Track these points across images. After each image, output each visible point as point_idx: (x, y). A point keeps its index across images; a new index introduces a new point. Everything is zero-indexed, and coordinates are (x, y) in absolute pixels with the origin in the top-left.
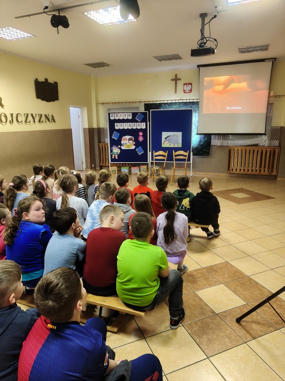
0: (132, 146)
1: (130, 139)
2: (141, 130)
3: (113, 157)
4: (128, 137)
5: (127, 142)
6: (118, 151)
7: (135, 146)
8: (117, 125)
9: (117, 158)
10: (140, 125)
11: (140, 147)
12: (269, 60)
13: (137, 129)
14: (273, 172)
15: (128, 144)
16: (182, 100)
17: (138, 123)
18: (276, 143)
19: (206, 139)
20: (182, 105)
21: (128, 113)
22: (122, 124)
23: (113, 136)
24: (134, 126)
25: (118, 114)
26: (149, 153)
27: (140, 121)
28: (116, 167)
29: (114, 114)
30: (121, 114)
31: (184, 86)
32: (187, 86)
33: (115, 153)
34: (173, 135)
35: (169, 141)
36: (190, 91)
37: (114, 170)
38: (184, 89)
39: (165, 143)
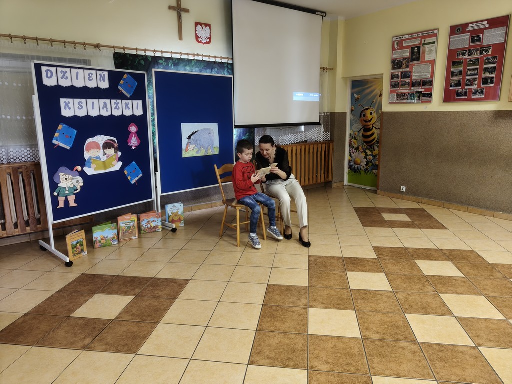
0: (115, 162)
1: (107, 146)
2: (133, 119)
3: (62, 205)
4: (101, 139)
5: (100, 153)
6: (78, 182)
7: (121, 164)
8: (67, 105)
9: (72, 204)
10: (130, 106)
11: (134, 162)
12: (320, 14)
13: (123, 116)
14: (328, 177)
15: (102, 160)
16: (201, 56)
17: (124, 102)
18: (328, 136)
19: (249, 135)
20: (202, 66)
21: (98, 72)
22: (82, 103)
23: (57, 137)
24: (115, 109)
25: (68, 70)
26: (156, 174)
27: (129, 96)
28: (83, 231)
29: (54, 69)
30: (78, 73)
31: (196, 28)
32: (203, 28)
33: (67, 189)
34: (203, 130)
35: (196, 142)
36: (208, 41)
37: (78, 243)
38: (196, 34)
39: (189, 148)
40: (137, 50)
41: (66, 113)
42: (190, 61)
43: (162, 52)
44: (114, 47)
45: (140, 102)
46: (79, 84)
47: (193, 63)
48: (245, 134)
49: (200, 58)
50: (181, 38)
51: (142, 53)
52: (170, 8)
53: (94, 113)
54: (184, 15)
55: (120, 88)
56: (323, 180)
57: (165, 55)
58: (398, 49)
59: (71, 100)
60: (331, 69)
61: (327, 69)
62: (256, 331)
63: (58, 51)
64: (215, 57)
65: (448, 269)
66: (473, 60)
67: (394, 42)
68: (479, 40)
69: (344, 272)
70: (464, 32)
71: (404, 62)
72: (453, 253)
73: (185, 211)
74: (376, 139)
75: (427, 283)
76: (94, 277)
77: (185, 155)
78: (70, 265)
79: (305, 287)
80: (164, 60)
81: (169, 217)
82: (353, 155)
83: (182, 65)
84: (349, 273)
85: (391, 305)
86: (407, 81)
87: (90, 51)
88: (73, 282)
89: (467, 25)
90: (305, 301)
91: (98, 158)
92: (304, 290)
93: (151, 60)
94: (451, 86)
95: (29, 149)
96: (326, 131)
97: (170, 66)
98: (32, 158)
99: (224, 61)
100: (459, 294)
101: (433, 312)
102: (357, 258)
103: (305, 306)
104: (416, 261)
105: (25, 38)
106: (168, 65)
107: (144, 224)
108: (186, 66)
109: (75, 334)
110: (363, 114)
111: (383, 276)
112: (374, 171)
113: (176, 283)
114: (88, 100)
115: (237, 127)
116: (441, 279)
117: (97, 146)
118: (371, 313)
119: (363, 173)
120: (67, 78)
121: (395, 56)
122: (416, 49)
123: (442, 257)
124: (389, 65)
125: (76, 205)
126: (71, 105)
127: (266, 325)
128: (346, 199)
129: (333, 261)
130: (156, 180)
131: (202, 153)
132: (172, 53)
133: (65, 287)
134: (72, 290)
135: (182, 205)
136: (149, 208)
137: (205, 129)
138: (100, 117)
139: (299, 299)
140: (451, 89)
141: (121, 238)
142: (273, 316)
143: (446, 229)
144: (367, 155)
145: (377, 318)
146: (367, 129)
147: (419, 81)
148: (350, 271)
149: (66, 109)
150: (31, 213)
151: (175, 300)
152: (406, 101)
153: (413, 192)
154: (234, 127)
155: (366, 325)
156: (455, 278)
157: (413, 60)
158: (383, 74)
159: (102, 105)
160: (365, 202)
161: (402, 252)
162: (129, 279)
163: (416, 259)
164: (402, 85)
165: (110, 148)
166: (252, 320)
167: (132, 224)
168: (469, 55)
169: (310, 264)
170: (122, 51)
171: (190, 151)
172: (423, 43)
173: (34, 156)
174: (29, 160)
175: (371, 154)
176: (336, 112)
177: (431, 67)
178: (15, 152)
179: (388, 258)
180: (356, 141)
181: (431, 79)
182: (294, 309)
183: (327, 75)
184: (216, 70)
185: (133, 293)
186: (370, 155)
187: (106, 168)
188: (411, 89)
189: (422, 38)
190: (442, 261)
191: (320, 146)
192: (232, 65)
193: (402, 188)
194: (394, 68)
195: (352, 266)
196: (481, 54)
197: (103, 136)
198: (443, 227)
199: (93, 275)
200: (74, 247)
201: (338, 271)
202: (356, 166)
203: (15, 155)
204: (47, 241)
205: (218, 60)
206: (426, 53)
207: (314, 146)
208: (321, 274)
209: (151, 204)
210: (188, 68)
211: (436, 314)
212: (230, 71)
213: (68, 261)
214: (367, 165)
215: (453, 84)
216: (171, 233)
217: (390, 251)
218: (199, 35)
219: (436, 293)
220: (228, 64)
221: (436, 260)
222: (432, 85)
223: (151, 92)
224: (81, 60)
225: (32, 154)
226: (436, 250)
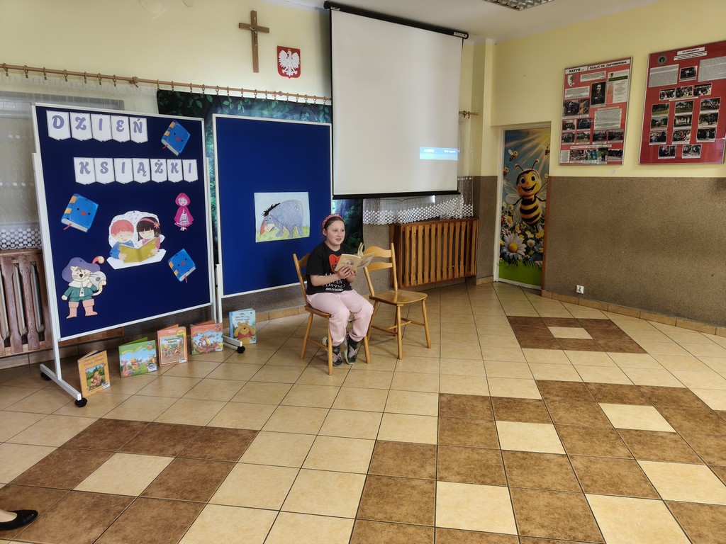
0: (155, 250)
1: (143, 226)
2: (183, 187)
3: (73, 313)
4: (135, 217)
5: (133, 236)
6: (98, 280)
7: (163, 252)
8: (84, 167)
9: (90, 312)
10: (179, 168)
11: (183, 250)
12: (459, 34)
13: (168, 183)
14: (470, 270)
15: (136, 247)
16: (284, 94)
17: (170, 161)
18: (470, 210)
19: (354, 210)
20: (287, 110)
21: (131, 118)
22: (107, 164)
23: (68, 214)
24: (156, 172)
25: (87, 116)
26: (215, 267)
27: (177, 154)
28: (105, 352)
29: (64, 115)
30: (101, 120)
31: (278, 55)
32: (288, 55)
33: (82, 290)
34: (287, 202)
35: (276, 220)
36: (296, 72)
37: (95, 371)
38: (279, 63)
39: (265, 228)
40: (191, 86)
41: (82, 178)
42: (268, 102)
43: (228, 89)
44: (157, 83)
45: (194, 162)
46: (103, 136)
47: (273, 105)
48: (348, 208)
49: (284, 98)
50: (256, 69)
51: (199, 91)
52: (241, 26)
53: (124, 179)
54: (261, 36)
55: (164, 141)
56: (462, 274)
57: (232, 94)
58: (573, 86)
59: (90, 160)
60: (474, 114)
61: (469, 113)
62: (355, 519)
63: (75, 87)
64: (306, 96)
65: (649, 419)
66: (682, 102)
67: (566, 76)
68: (693, 74)
69: (491, 421)
70: (671, 62)
71: (582, 105)
72: (657, 392)
73: (258, 319)
74: (540, 216)
75: (618, 442)
76: (117, 423)
77: (260, 238)
78: (82, 403)
79: (431, 445)
80: (230, 100)
81: (234, 329)
82: (506, 237)
83: (257, 108)
84: (498, 423)
85: (563, 478)
86: (586, 133)
87: (123, 87)
88: (85, 431)
89: (674, 52)
90: (430, 470)
91: (130, 244)
92: (430, 450)
93: (211, 100)
94: (651, 141)
95: (29, 230)
96: (467, 202)
97: (239, 109)
98: (33, 242)
99: (319, 102)
100: (667, 461)
101: (628, 491)
102: (511, 398)
103: (431, 477)
104: (600, 404)
105: (26, 70)
106: (237, 108)
107: (196, 340)
108: (262, 109)
109: (78, 520)
110: (520, 180)
111: (550, 428)
112: (537, 262)
113: (238, 435)
114: (116, 160)
115: (336, 197)
116: (640, 436)
117: (128, 226)
118: (532, 492)
119: (520, 264)
120: (84, 128)
121: (568, 96)
122: (599, 86)
123: (641, 399)
124: (560, 109)
125: (95, 313)
126: (90, 168)
127: (370, 511)
128: (496, 303)
129: (475, 403)
130: (216, 275)
131: (286, 237)
132: (242, 90)
133: (70, 441)
134: (81, 445)
135: (254, 312)
136: (205, 316)
137: (289, 201)
138: (134, 183)
139: (422, 466)
140: (650, 144)
141: (162, 362)
142: (381, 495)
143: (645, 352)
144: (526, 239)
145: (542, 500)
146: (526, 201)
147: (604, 132)
148: (501, 419)
149: (82, 172)
150: (30, 323)
151: (233, 464)
152: (585, 162)
153: (594, 295)
154: (332, 197)
155: (525, 512)
156: (661, 435)
157: (594, 102)
158: (550, 122)
159: (136, 167)
160: (523, 309)
161: (579, 390)
162: (167, 428)
163: (600, 400)
164: (579, 138)
165: (147, 229)
166: (348, 502)
167: (178, 341)
168: (678, 96)
169: (440, 408)
170: (169, 88)
171: (266, 233)
172: (609, 77)
173: (37, 240)
174: (30, 245)
175: (532, 236)
176: (482, 175)
177: (621, 112)
178: (8, 233)
179: (558, 398)
180: (511, 218)
181: (622, 130)
182: (414, 483)
183: (469, 123)
184: (307, 115)
185: (171, 451)
186: (531, 239)
187: (140, 259)
188: (591, 144)
189: (608, 70)
190: (641, 404)
191: (458, 225)
192: (331, 108)
193: (578, 288)
194: (566, 114)
195: (504, 411)
196: (696, 94)
197: (137, 212)
198: (640, 350)
199: (116, 421)
200: (90, 377)
201: (482, 419)
202: (511, 254)
203: (8, 239)
204: (51, 364)
205: (311, 101)
206: (614, 92)
207: (449, 224)
208: (457, 423)
209: (208, 310)
210: (266, 112)
211: (634, 494)
212: (327, 117)
213: (79, 398)
214: (526, 253)
215: (653, 138)
216: (237, 354)
217: (561, 387)
218: (283, 64)
219: (632, 459)
220: (325, 106)
221: (631, 404)
222: (622, 138)
223: (211, 147)
224: (108, 100)
225: (33, 238)
226: (632, 387)
